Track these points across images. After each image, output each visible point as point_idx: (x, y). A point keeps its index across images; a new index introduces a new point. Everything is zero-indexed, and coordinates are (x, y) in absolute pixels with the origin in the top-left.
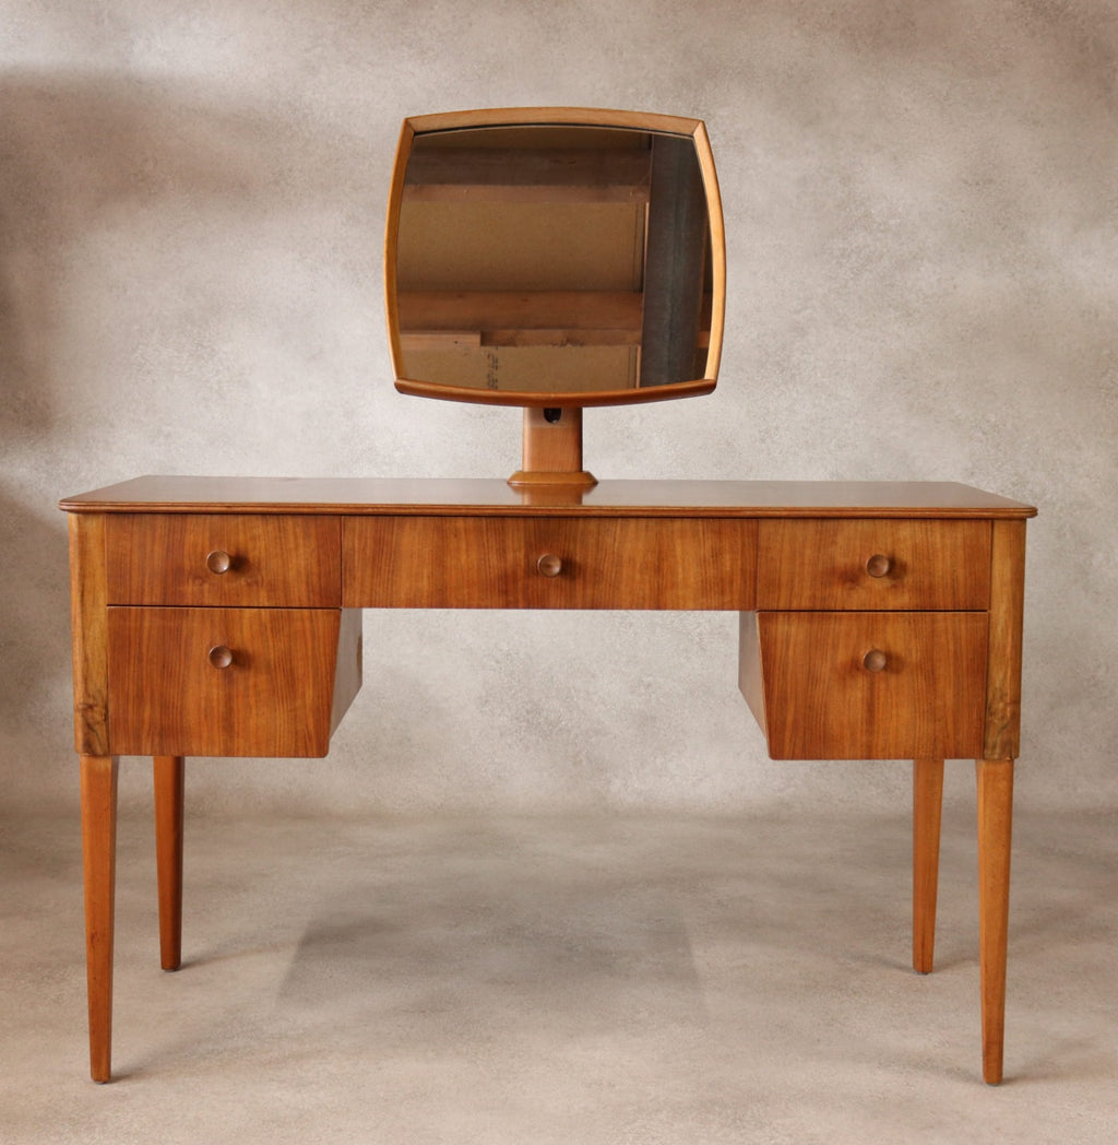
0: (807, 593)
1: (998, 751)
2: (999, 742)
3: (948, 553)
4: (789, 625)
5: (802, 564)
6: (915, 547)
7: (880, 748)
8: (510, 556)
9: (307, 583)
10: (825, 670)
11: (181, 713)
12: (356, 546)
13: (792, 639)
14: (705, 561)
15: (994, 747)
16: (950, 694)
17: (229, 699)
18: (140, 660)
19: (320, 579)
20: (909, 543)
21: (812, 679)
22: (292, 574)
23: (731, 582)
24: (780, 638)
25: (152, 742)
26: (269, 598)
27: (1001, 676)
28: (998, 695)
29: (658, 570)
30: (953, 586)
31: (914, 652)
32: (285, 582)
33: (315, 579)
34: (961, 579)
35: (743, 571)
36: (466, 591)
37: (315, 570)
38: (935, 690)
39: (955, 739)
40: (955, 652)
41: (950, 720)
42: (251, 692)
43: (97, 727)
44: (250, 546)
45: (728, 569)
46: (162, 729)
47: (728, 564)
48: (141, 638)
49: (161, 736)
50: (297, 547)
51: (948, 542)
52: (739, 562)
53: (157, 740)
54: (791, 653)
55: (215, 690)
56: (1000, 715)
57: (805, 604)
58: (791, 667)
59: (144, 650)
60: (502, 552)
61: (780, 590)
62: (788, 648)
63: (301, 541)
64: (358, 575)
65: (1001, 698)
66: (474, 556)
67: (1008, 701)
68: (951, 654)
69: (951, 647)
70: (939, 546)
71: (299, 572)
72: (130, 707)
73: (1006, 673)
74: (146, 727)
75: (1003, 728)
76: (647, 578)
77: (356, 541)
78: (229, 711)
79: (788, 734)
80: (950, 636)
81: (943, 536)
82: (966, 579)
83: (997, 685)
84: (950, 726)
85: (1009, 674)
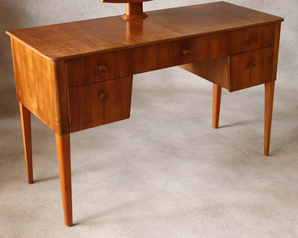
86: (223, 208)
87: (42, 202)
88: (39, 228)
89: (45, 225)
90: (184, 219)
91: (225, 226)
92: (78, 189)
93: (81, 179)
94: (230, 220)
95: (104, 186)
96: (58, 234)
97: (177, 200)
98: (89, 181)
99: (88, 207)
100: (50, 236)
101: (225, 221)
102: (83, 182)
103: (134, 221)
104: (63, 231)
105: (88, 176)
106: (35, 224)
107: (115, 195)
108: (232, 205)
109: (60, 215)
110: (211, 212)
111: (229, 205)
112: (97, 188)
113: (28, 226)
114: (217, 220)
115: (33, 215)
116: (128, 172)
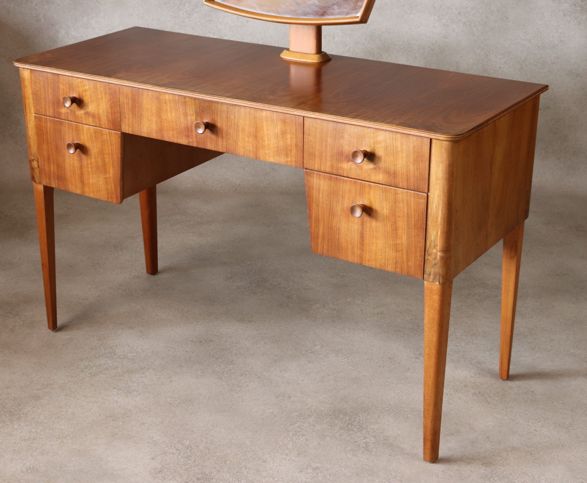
0: (329, 164)
1: (432, 277)
2: (432, 272)
3: (404, 155)
4: (320, 180)
5: (326, 146)
6: (386, 147)
7: (367, 260)
8: (189, 118)
9: (107, 116)
10: (338, 208)
11: (64, 170)
12: (125, 101)
13: (321, 189)
14: (278, 136)
15: (430, 274)
16: (405, 237)
17: (81, 167)
18: (48, 143)
19: (112, 115)
20: (383, 144)
21: (331, 213)
22: (101, 111)
23: (291, 150)
24: (315, 185)
25: (55, 182)
26: (93, 122)
27: (435, 233)
28: (433, 245)
29: (256, 137)
30: (407, 175)
31: (385, 209)
32: (98, 115)
33: (110, 115)
34: (412, 172)
35: (296, 145)
36: (171, 133)
37: (110, 111)
38: (396, 233)
39: (407, 265)
40: (408, 214)
41: (405, 253)
42: (89, 166)
43: (35, 170)
44: (84, 94)
45: (289, 142)
46: (58, 176)
47: (289, 140)
48: (47, 132)
49: (58, 179)
50: (102, 98)
51: (404, 147)
52: (294, 140)
53: (56, 181)
54: (321, 196)
55: (76, 162)
56: (433, 256)
57: (328, 170)
58: (321, 203)
59: (49, 137)
60: (186, 115)
61: (315, 158)
62: (319, 192)
63: (103, 95)
64: (127, 116)
65: (435, 246)
66: (173, 115)
67: (438, 249)
68: (405, 214)
69: (405, 210)
70: (399, 149)
71: (104, 111)
72: (46, 163)
73: (437, 232)
74: (52, 174)
75: (435, 265)
76: (251, 140)
77: (125, 99)
78: (82, 174)
79: (320, 241)
80: (405, 204)
81: (402, 144)
82: (414, 171)
83: (433, 238)
84: (405, 257)
85: (439, 233)
86: (369, 414)
87: (37, 390)
88: (22, 434)
89: (34, 430)
90: (289, 431)
91: (363, 447)
92: (108, 370)
93: (117, 351)
94: (375, 437)
95: (155, 365)
96: (52, 446)
97: (285, 396)
98: (131, 355)
99: (117, 402)
100: (37, 449)
101: (365, 438)
102: (120, 356)
103: (194, 430)
104: (62, 442)
105: (131, 345)
106: (16, 427)
107: (171, 381)
108: (386, 409)
109: (64, 413)
110: (342, 420)
111: (381, 409)
112: (142, 368)
113: (3, 431)
114: (349, 435)
115: (16, 411)
116: (206, 341)
